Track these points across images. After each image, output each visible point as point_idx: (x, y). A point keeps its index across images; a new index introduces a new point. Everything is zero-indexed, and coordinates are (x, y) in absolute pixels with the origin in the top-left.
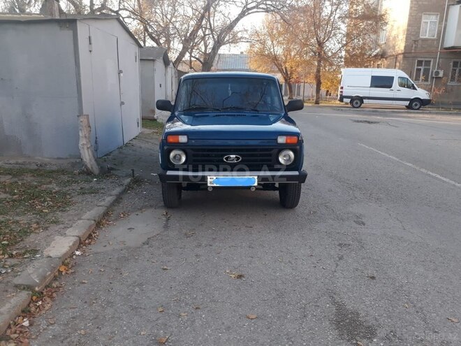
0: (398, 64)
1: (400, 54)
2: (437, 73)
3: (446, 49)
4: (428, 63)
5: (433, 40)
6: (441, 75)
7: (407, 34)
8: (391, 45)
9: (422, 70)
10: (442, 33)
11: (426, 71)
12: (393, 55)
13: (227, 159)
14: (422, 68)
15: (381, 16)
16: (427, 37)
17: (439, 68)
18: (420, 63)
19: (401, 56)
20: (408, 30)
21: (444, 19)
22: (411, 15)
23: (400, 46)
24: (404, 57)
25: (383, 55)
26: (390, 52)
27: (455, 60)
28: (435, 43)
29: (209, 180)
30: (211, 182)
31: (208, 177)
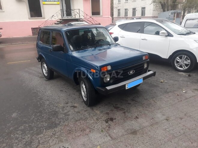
29: (126, 86)
30: (127, 87)
31: (126, 85)
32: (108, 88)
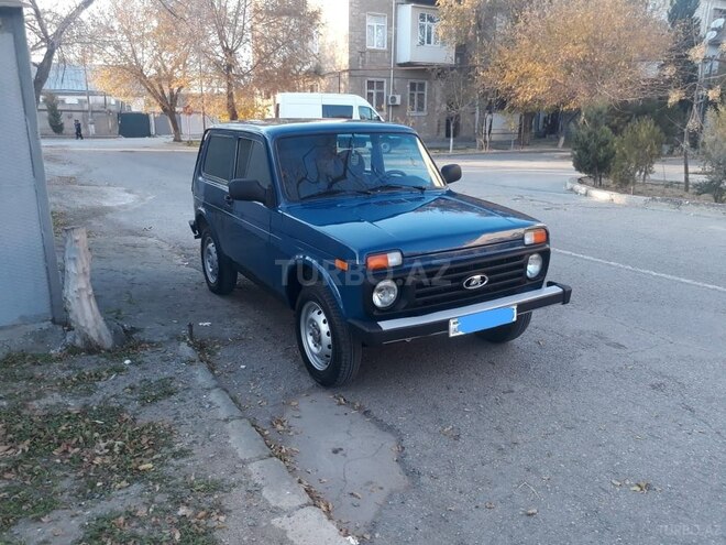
0: (342, 86)
1: (344, 71)
2: (394, 99)
3: (400, 65)
4: (380, 84)
5: (384, 52)
6: (398, 102)
7: (350, 42)
8: (328, 57)
9: (375, 95)
10: (393, 42)
11: (380, 96)
12: (334, 73)
13: (468, 284)
14: (374, 92)
15: (315, 15)
16: (375, 47)
17: (394, 91)
18: (371, 84)
19: (346, 74)
20: (351, 37)
21: (393, 23)
22: (351, 15)
23: (343, 60)
24: (350, 76)
25: (317, 73)
26: (327, 67)
27: (413, 81)
28: (386, 55)
29: (452, 326)
30: (455, 330)
31: (451, 322)
32: (386, 325)
